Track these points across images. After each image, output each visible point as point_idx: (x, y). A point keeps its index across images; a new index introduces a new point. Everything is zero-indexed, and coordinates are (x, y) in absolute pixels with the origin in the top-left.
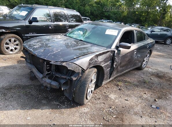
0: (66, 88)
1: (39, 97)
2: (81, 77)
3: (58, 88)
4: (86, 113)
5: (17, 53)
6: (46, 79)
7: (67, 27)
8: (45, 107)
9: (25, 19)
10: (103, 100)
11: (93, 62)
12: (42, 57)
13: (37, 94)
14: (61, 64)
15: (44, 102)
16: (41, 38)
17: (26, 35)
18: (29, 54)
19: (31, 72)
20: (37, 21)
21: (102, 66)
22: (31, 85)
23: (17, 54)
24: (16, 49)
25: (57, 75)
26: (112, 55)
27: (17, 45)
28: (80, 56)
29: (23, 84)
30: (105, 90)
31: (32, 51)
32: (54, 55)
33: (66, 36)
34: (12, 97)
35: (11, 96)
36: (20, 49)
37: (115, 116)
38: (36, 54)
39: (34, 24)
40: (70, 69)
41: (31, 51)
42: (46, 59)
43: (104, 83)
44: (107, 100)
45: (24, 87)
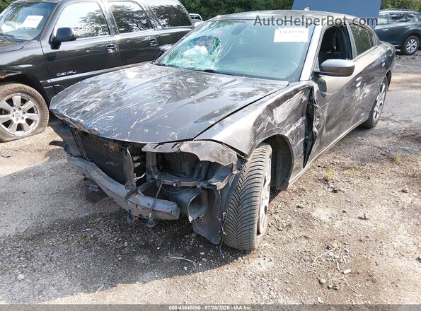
0: (199, 213)
1: (124, 247)
2: (237, 176)
3: (177, 218)
4: (267, 275)
5: (35, 133)
6: (137, 196)
7: (154, 43)
8: (147, 276)
9: (38, 38)
10: (300, 229)
11: (264, 128)
12: (114, 137)
13: (117, 241)
14: (175, 149)
15: (140, 259)
16: (95, 82)
17: (49, 81)
18: (73, 132)
19: (85, 179)
20: (73, 38)
21: (286, 135)
22: (94, 216)
23: (35, 136)
24: (29, 121)
25: (168, 182)
26: (305, 99)
27: (31, 111)
28: (223, 116)
29: (70, 216)
30: (297, 200)
31: (82, 121)
32: (148, 125)
33: (164, 65)
34: (51, 260)
35: (47, 256)
36: (42, 120)
37: (349, 271)
38: (94, 130)
39: (66, 46)
40: (206, 159)
41: (77, 122)
42: (127, 140)
43: (292, 180)
44: (312, 227)
45: (76, 225)
